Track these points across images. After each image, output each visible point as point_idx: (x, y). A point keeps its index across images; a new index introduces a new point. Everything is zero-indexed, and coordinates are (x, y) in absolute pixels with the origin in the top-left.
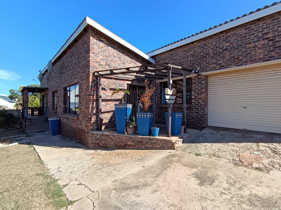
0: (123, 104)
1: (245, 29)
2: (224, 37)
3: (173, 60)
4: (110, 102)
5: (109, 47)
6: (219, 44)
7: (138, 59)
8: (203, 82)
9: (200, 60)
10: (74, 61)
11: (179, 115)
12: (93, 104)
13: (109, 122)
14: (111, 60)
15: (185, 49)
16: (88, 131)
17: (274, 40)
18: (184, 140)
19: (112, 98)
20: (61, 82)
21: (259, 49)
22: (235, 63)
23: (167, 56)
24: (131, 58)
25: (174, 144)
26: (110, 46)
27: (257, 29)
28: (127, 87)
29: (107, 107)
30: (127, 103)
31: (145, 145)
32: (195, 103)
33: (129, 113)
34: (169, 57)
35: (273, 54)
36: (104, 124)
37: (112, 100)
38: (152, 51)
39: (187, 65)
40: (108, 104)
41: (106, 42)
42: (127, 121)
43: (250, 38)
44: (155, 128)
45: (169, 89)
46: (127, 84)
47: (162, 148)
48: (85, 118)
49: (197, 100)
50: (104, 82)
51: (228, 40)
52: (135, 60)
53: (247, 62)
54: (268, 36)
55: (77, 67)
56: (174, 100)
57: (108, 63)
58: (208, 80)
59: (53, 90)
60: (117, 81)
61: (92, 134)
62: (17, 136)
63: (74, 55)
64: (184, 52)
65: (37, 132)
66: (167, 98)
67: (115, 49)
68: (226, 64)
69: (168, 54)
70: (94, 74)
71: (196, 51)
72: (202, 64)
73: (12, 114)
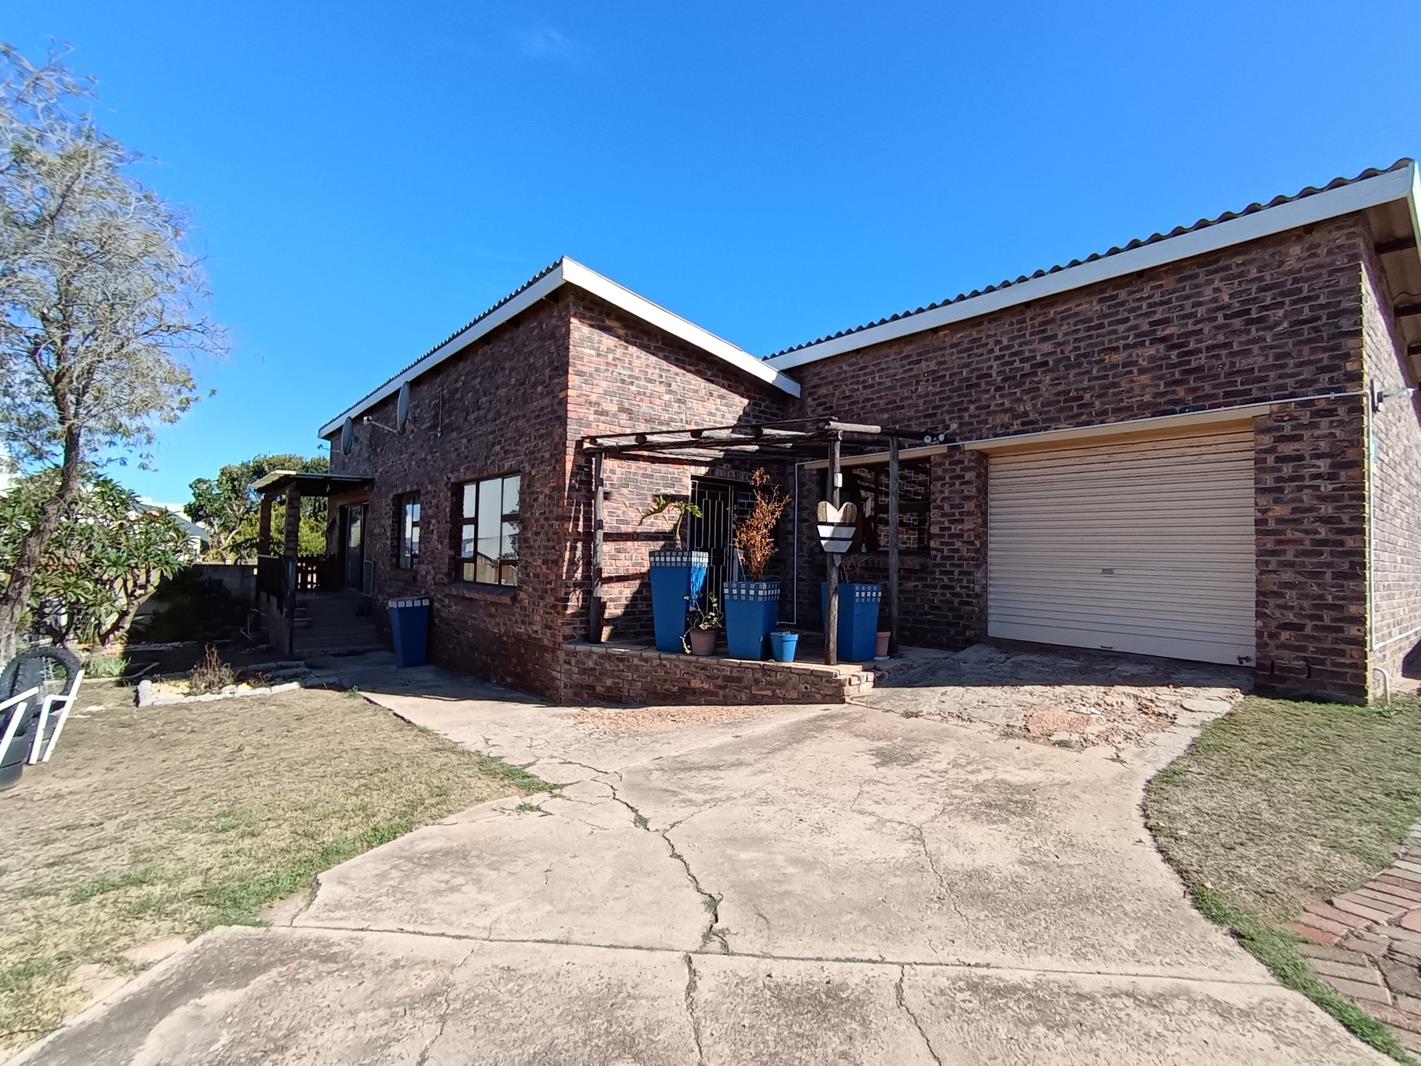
0: (678, 550)
1: (1101, 301)
2: (1036, 322)
3: (865, 388)
4: (629, 543)
5: (630, 347)
6: (1020, 345)
7: (736, 382)
8: (969, 476)
9: (959, 396)
10: (502, 392)
11: (863, 594)
12: (574, 549)
13: (625, 613)
14: (639, 393)
15: (908, 350)
16: (554, 643)
17: (1183, 345)
18: (882, 676)
19: (639, 530)
20: (442, 464)
21: (1142, 371)
22: (1070, 414)
23: (845, 372)
24: (708, 380)
25: (841, 684)
26: (634, 344)
27: (1136, 304)
28: (690, 488)
29: (623, 560)
30: (692, 549)
31: (750, 688)
32: (942, 551)
33: (698, 581)
34: (852, 377)
35: (1181, 392)
36: (607, 620)
37: (638, 534)
38: (791, 350)
39: (916, 412)
40: (625, 551)
41: (621, 332)
42: (691, 609)
43: (1115, 332)
44: (784, 634)
45: (832, 504)
46: (693, 477)
47: (806, 699)
48: (542, 598)
49: (946, 540)
50: (613, 472)
51: (1049, 333)
52: (723, 386)
53: (1104, 412)
54: (1167, 332)
55: (514, 414)
56: (849, 540)
57: (626, 405)
58: (991, 468)
59: (400, 491)
60: (657, 466)
61: (568, 653)
62: (273, 664)
63: (503, 369)
64: (905, 362)
65: (335, 655)
66: (822, 535)
67: (653, 354)
68: (1043, 416)
69: (850, 365)
70: (579, 443)
71: (944, 362)
72: (967, 409)
73: (221, 581)
